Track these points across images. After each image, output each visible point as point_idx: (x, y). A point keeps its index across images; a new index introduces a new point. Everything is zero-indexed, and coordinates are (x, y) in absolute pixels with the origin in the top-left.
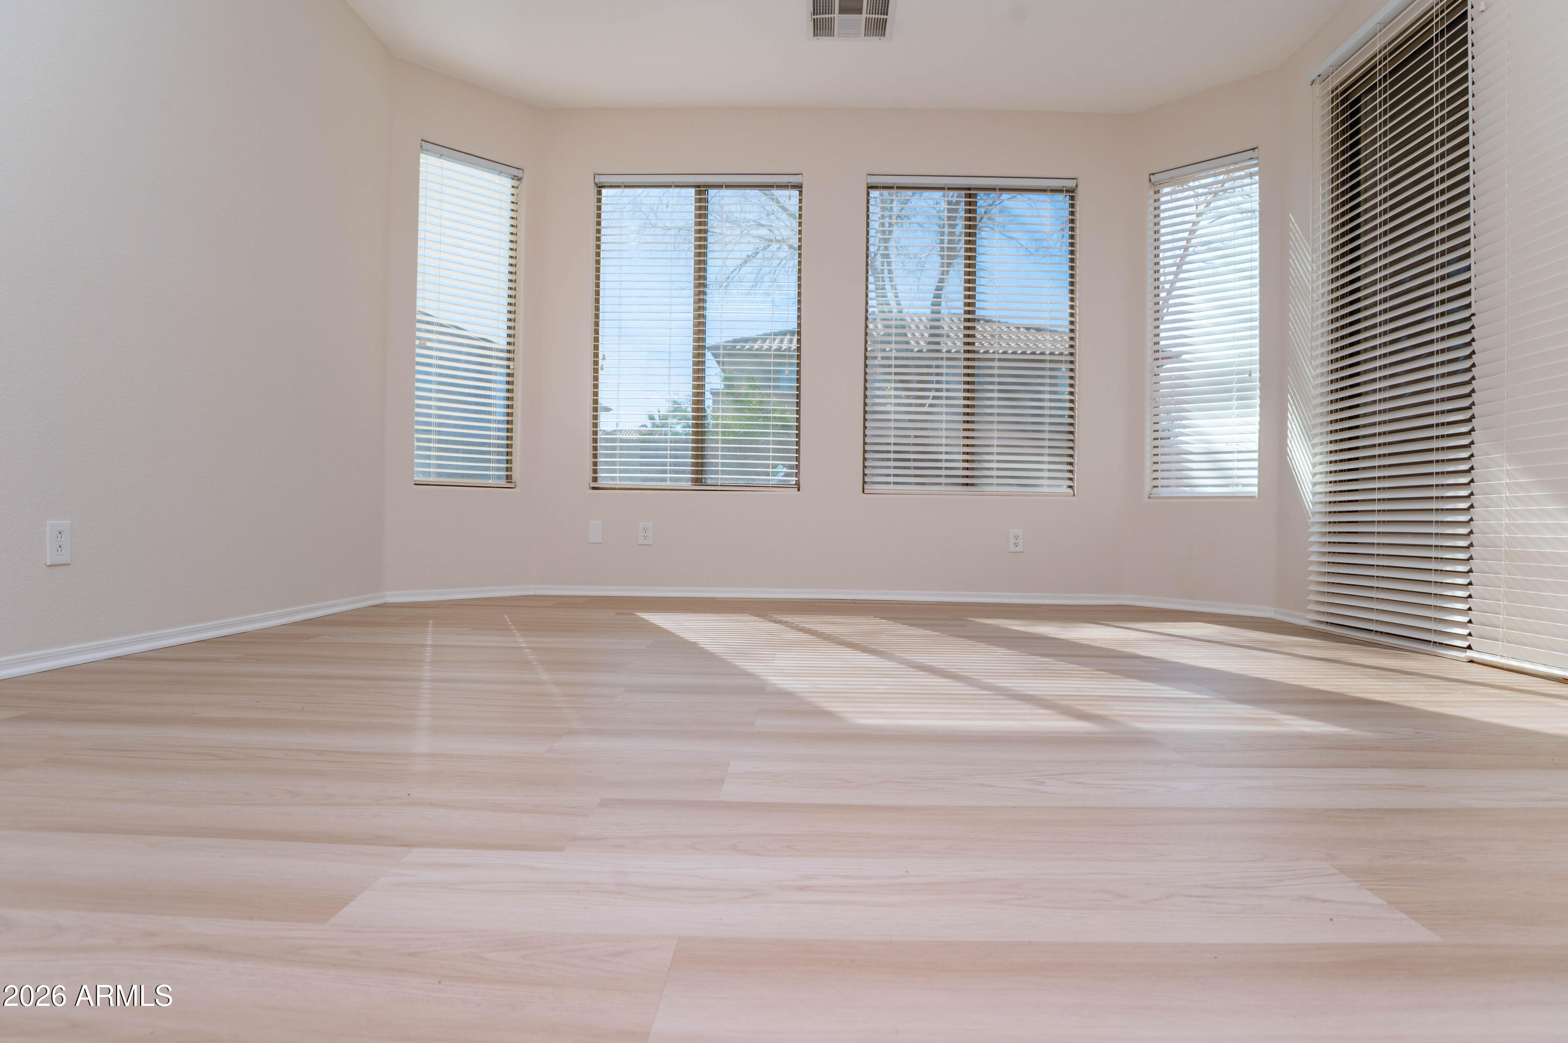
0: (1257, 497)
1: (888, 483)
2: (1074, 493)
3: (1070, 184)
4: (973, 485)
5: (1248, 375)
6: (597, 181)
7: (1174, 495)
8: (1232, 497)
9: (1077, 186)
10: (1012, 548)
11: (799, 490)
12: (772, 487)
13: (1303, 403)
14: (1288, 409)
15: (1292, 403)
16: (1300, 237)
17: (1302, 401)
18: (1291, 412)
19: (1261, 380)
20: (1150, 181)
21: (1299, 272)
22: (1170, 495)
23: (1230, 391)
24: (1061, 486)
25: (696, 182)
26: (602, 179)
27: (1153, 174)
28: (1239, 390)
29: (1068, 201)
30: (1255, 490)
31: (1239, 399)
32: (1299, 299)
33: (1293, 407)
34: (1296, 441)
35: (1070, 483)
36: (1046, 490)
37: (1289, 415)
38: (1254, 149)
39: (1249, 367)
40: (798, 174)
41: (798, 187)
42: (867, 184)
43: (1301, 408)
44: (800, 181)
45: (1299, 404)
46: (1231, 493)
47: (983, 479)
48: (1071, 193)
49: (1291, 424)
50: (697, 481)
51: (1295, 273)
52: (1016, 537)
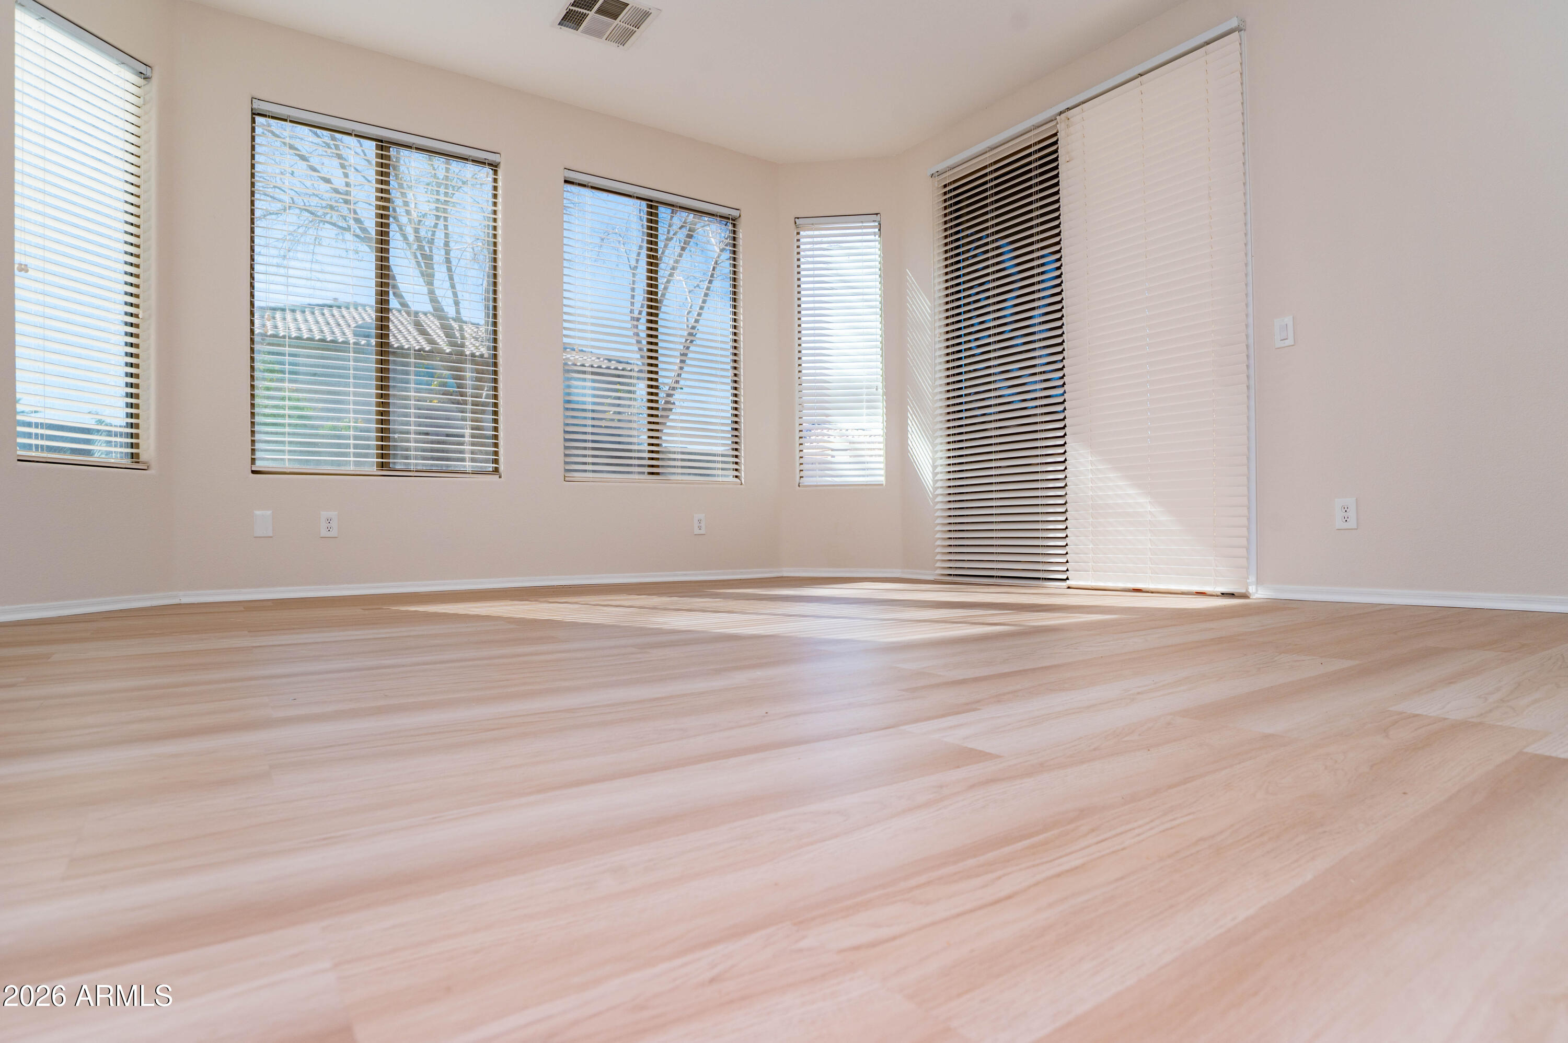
0: (884, 485)
1: (585, 471)
2: (741, 482)
3: (735, 213)
4: (658, 474)
5: (875, 390)
6: (255, 106)
7: (819, 484)
8: (866, 485)
9: (740, 216)
10: (697, 531)
11: (500, 477)
12: (472, 473)
13: (922, 413)
14: (909, 417)
15: (912, 413)
16: (916, 287)
17: (920, 410)
18: (911, 418)
19: (885, 394)
20: (795, 223)
21: (915, 313)
22: (815, 484)
23: (861, 401)
24: (728, 476)
25: (377, 135)
26: (258, 105)
27: (798, 218)
28: (868, 401)
29: (730, 227)
30: (882, 479)
31: (868, 408)
32: (915, 333)
33: (913, 415)
34: (916, 441)
35: (736, 473)
36: (720, 479)
37: (909, 422)
38: (877, 214)
39: (876, 383)
40: (495, 153)
41: (494, 166)
42: (565, 177)
43: (920, 417)
44: (498, 160)
45: (919, 414)
46: (864, 481)
47: (669, 469)
48: (732, 221)
49: (911, 428)
50: (382, 466)
51: (912, 314)
52: (700, 521)
